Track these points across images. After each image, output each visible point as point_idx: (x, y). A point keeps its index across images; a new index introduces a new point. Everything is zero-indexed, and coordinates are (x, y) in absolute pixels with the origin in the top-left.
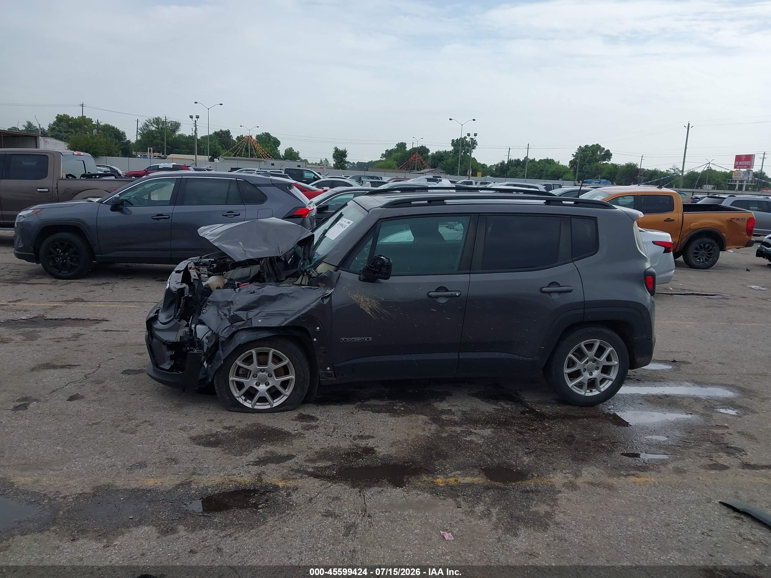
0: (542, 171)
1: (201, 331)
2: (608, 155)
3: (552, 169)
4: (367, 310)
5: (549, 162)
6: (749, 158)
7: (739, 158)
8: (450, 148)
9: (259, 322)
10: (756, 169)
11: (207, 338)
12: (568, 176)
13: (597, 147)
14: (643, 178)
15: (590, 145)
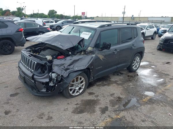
0: (42, 16)
1: (54, 75)
2: (56, 12)
3: (44, 16)
4: (101, 59)
5: (43, 14)
6: (84, 13)
7: (82, 13)
8: (17, 10)
9: (76, 69)
10: (86, 15)
11: (56, 77)
12: (48, 17)
13: (53, 10)
14: (64, 17)
15: (52, 10)
